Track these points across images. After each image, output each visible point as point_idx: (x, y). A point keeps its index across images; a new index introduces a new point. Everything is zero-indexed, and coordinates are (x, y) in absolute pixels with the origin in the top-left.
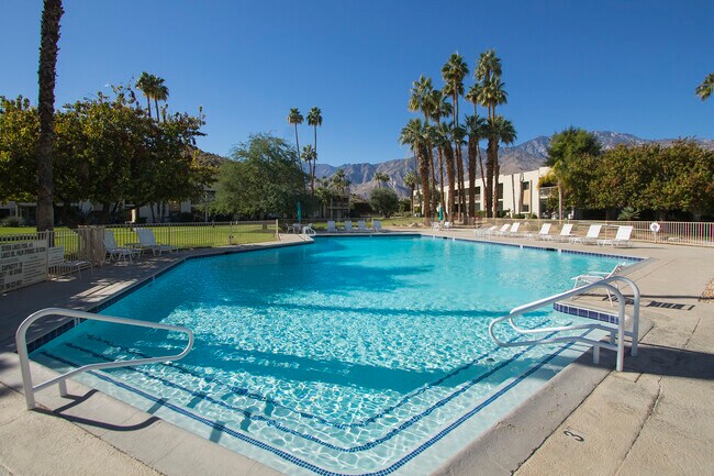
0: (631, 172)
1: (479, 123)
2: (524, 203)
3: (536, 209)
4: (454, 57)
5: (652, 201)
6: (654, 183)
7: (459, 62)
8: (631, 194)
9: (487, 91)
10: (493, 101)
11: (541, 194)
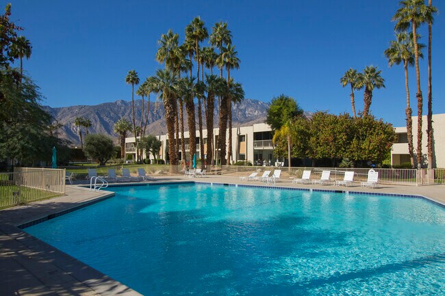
0: (340, 133)
1: (217, 81)
2: (241, 152)
3: (250, 158)
4: (197, 21)
5: (354, 154)
6: (355, 141)
7: (201, 26)
8: (339, 148)
9: (226, 56)
10: (229, 65)
11: (254, 146)
